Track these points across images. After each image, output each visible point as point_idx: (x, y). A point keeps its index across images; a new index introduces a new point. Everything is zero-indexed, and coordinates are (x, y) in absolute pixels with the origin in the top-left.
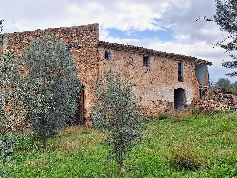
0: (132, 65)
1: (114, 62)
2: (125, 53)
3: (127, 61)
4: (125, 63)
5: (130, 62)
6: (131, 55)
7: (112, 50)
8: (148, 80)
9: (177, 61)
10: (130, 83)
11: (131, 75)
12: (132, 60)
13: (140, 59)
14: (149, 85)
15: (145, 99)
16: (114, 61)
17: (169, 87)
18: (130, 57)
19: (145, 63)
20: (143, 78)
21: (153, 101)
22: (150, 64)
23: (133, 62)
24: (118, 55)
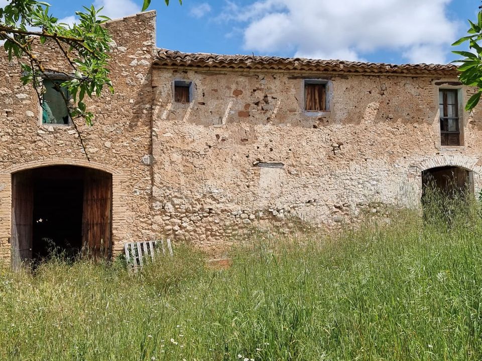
0: (263, 109)
1: (204, 106)
2: (241, 79)
3: (250, 100)
4: (241, 108)
5: (257, 104)
6: (263, 82)
7: (197, 76)
8: (321, 150)
9: (437, 84)
10: (259, 160)
11: (260, 139)
12: (266, 96)
13: (294, 90)
14: (327, 161)
15: (309, 202)
16: (204, 104)
17: (403, 165)
18: (258, 89)
19: (317, 101)
20: (304, 144)
21: (339, 208)
22: (329, 102)
23: (267, 102)
24: (215, 85)
